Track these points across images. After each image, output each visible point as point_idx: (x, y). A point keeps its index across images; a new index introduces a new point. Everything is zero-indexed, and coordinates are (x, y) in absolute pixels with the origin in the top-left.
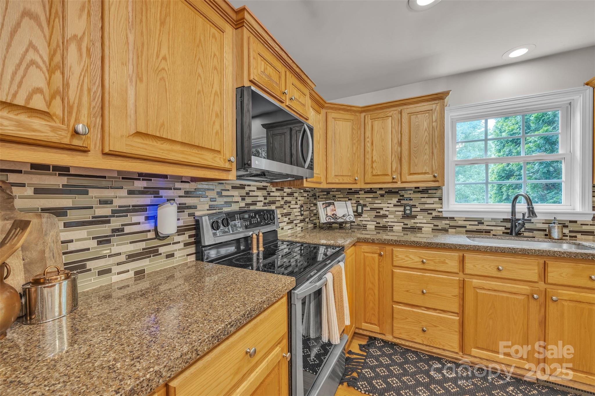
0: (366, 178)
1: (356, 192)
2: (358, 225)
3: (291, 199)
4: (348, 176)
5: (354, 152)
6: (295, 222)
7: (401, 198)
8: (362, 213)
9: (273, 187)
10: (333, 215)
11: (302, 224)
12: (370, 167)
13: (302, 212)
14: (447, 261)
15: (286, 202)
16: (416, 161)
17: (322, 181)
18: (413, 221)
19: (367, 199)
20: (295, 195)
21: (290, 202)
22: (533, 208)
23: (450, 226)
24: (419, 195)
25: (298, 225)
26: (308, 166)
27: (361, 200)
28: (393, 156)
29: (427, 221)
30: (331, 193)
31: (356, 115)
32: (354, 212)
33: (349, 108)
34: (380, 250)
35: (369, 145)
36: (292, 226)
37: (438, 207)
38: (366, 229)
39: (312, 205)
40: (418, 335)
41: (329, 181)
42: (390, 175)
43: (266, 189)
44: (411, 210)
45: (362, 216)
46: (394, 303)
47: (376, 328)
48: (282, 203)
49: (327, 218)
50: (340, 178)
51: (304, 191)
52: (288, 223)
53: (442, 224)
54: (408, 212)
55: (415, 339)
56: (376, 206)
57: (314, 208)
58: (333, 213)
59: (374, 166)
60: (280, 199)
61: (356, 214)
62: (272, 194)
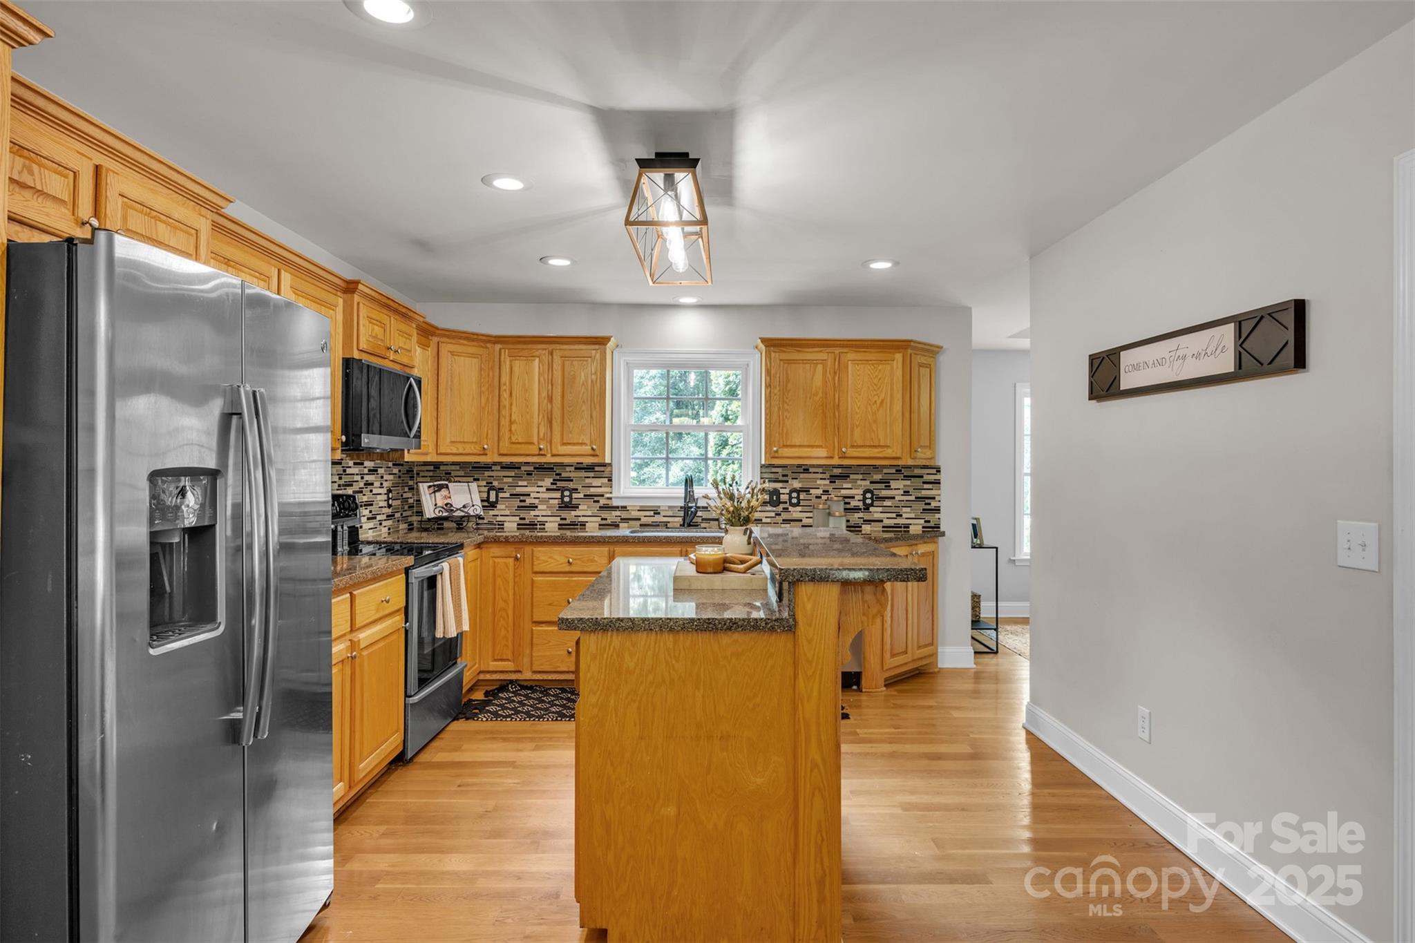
0: (500, 447)
1: (487, 467)
2: (490, 523)
3: (374, 479)
4: (473, 442)
5: (483, 405)
6: (379, 517)
7: (558, 477)
8: (497, 502)
9: (352, 459)
10: (446, 505)
11: (389, 523)
12: (507, 430)
13: (390, 500)
14: (596, 559)
15: (368, 484)
16: (571, 425)
17: (430, 451)
18: (573, 513)
19: (505, 480)
20: (381, 471)
21: (372, 484)
22: (693, 492)
23: (621, 519)
24: (583, 474)
25: (384, 523)
26: (415, 435)
27: (494, 480)
28: (541, 416)
29: (592, 513)
30: (442, 468)
31: (487, 348)
32: (482, 501)
33: (475, 337)
34: (516, 551)
35: (506, 395)
36: (374, 525)
37: (607, 491)
38: (503, 528)
39: (406, 489)
40: (563, 661)
41: (441, 450)
42: (536, 443)
43: (340, 463)
44: (570, 496)
45: (496, 507)
46: (534, 625)
47: (509, 666)
48: (362, 485)
49: (437, 511)
50: (459, 446)
51: (394, 465)
52: (368, 519)
53: (612, 516)
54: (566, 499)
55: (559, 667)
56: (519, 490)
57: (409, 495)
58: (446, 502)
59: (513, 429)
60: (358, 478)
61: (486, 504)
62: (349, 471)
